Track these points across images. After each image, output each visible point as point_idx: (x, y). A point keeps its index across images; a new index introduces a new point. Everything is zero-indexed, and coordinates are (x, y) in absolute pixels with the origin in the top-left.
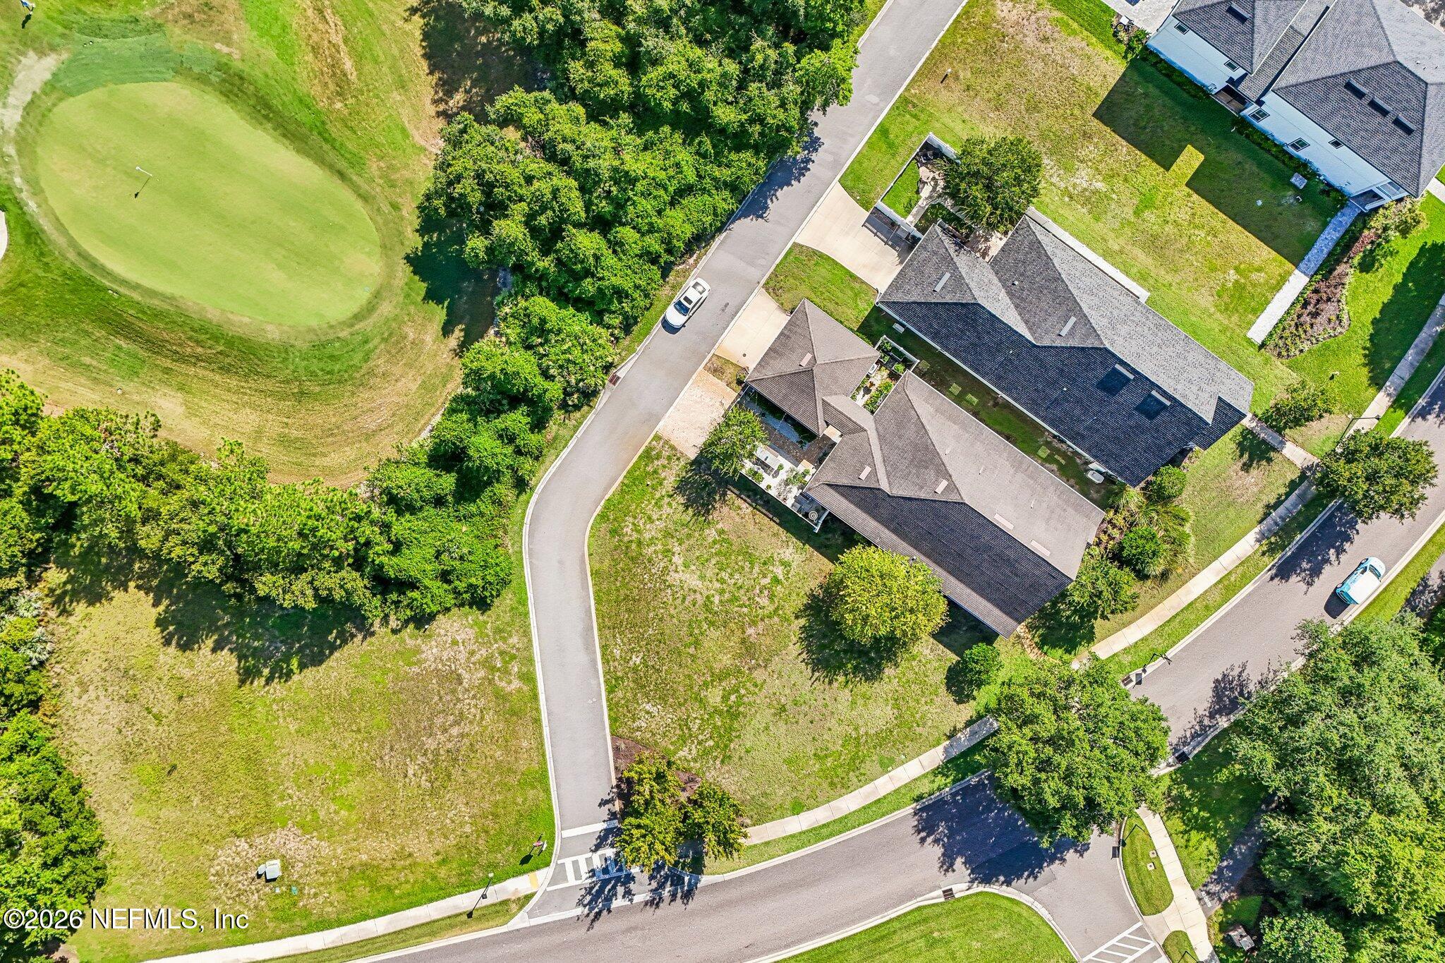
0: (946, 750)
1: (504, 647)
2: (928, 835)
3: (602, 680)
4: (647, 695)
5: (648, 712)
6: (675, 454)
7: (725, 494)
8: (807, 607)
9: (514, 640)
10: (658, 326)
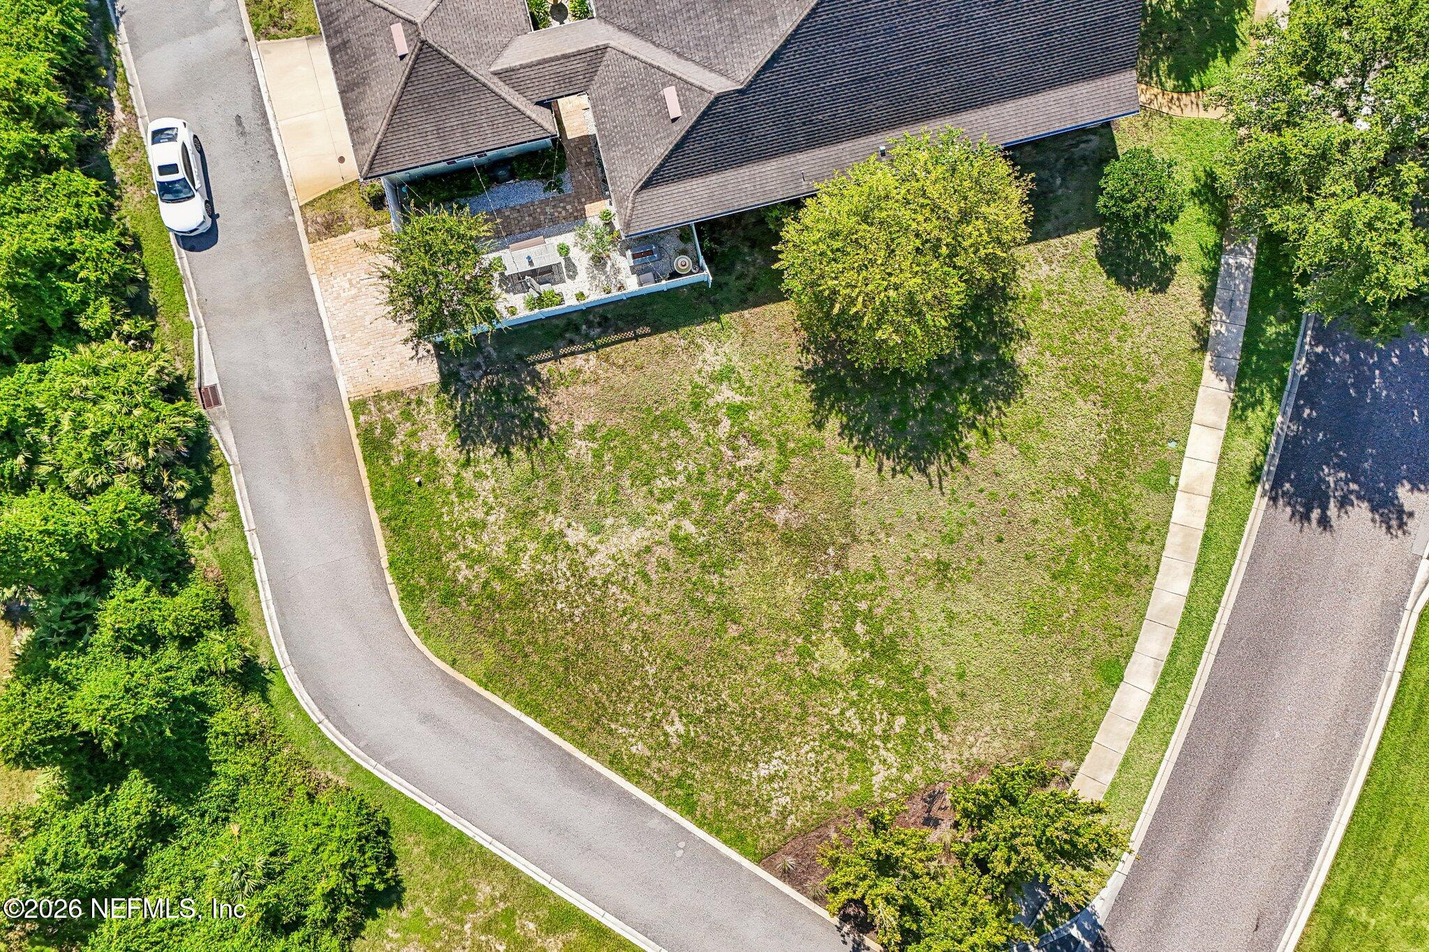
0: (1218, 370)
1: (480, 917)
2: (1324, 508)
3: (661, 807)
4: (743, 758)
5: (771, 779)
6: (407, 401)
7: (536, 376)
8: (818, 398)
9: (484, 891)
10: (183, 258)
